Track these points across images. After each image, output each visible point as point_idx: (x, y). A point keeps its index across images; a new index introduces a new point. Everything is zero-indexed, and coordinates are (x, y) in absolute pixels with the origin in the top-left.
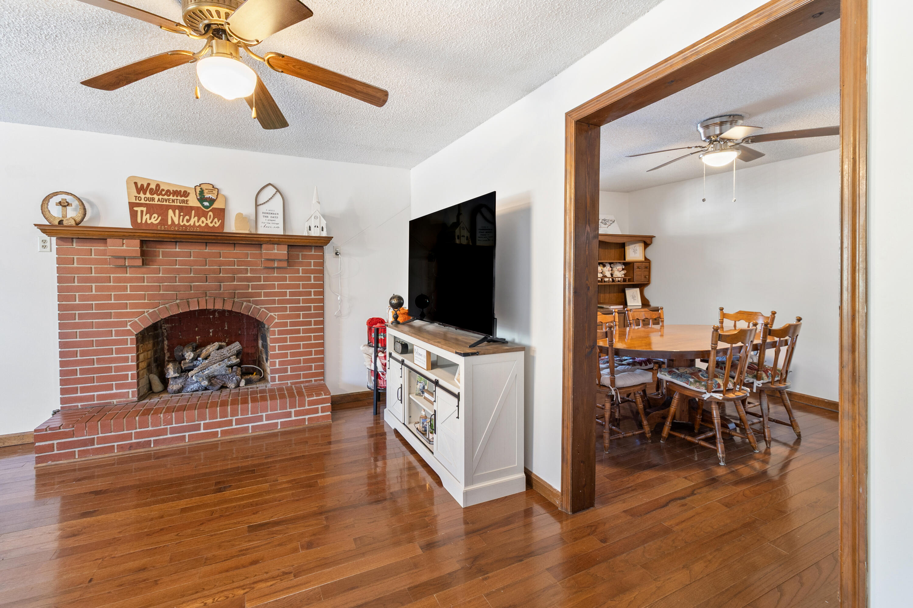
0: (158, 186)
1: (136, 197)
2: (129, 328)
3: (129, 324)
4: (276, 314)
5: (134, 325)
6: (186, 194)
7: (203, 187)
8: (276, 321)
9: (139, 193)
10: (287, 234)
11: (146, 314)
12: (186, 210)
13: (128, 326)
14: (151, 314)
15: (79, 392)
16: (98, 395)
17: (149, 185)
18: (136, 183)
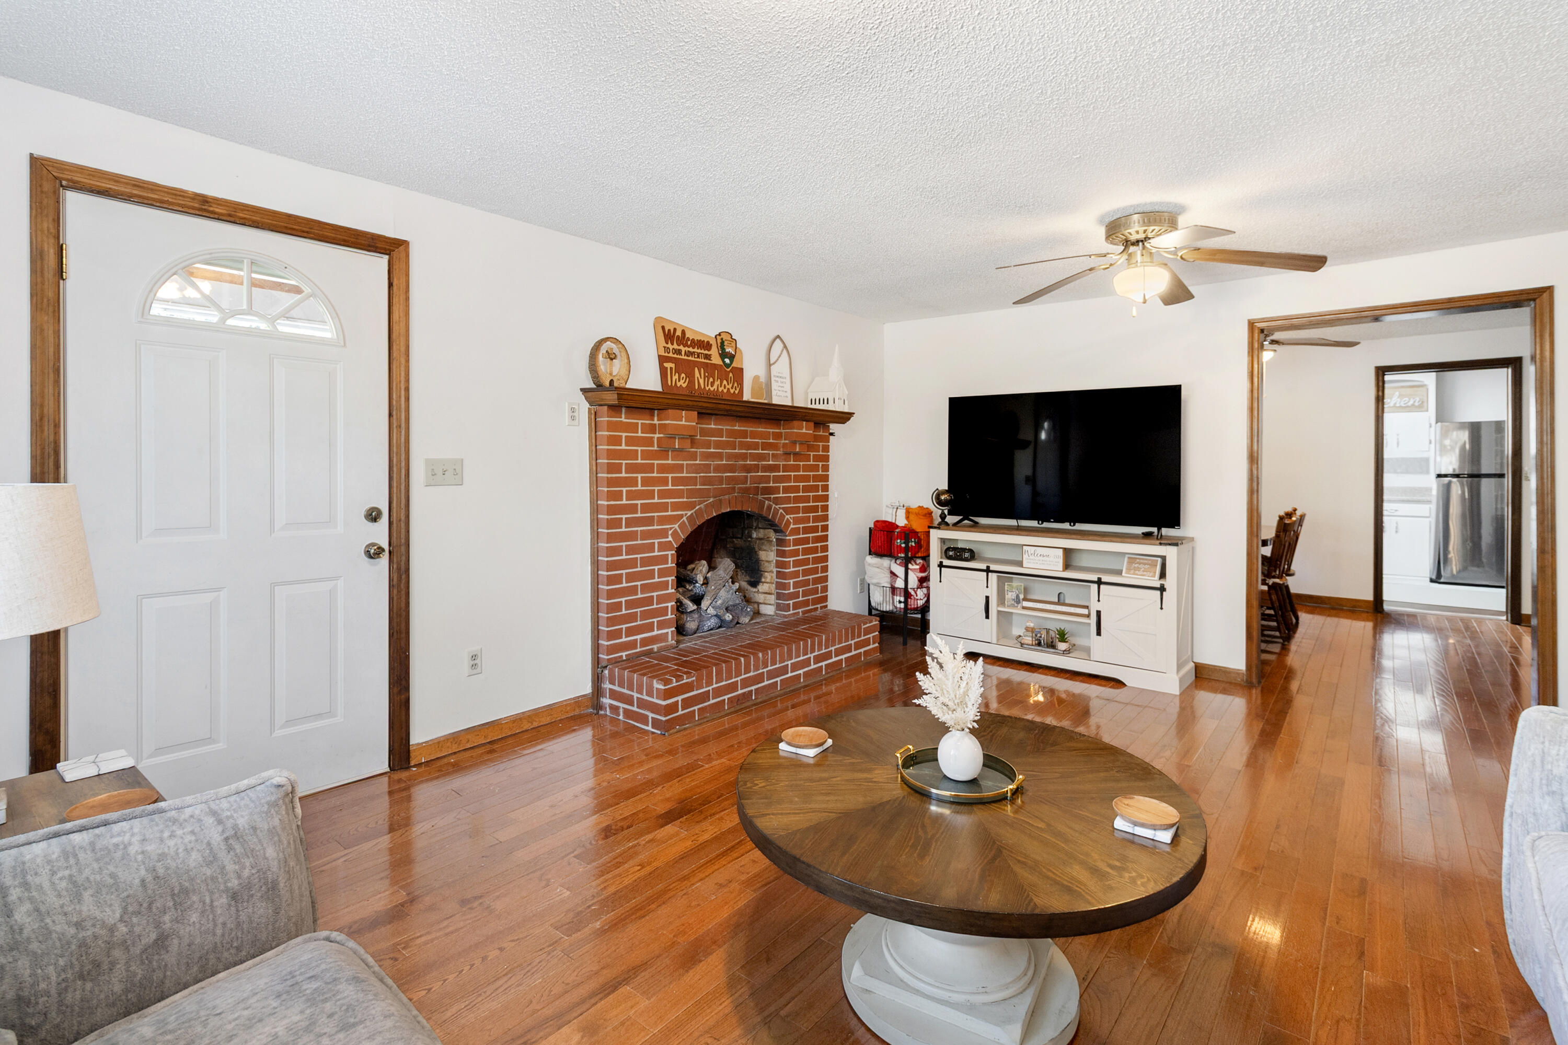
0: (683, 332)
1: (665, 347)
2: (670, 539)
3: (670, 532)
4: (792, 516)
5: (675, 534)
6: (708, 346)
7: (723, 336)
8: (792, 526)
9: (667, 343)
10: (795, 405)
11: (684, 518)
12: (710, 369)
13: (670, 537)
14: (690, 518)
15: (624, 636)
16: (642, 639)
17: (675, 330)
18: (663, 328)
